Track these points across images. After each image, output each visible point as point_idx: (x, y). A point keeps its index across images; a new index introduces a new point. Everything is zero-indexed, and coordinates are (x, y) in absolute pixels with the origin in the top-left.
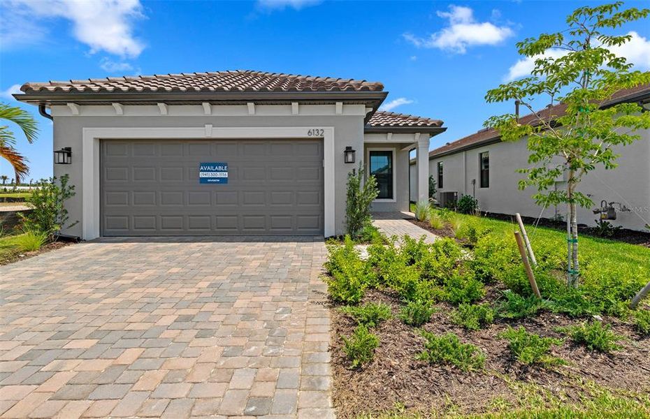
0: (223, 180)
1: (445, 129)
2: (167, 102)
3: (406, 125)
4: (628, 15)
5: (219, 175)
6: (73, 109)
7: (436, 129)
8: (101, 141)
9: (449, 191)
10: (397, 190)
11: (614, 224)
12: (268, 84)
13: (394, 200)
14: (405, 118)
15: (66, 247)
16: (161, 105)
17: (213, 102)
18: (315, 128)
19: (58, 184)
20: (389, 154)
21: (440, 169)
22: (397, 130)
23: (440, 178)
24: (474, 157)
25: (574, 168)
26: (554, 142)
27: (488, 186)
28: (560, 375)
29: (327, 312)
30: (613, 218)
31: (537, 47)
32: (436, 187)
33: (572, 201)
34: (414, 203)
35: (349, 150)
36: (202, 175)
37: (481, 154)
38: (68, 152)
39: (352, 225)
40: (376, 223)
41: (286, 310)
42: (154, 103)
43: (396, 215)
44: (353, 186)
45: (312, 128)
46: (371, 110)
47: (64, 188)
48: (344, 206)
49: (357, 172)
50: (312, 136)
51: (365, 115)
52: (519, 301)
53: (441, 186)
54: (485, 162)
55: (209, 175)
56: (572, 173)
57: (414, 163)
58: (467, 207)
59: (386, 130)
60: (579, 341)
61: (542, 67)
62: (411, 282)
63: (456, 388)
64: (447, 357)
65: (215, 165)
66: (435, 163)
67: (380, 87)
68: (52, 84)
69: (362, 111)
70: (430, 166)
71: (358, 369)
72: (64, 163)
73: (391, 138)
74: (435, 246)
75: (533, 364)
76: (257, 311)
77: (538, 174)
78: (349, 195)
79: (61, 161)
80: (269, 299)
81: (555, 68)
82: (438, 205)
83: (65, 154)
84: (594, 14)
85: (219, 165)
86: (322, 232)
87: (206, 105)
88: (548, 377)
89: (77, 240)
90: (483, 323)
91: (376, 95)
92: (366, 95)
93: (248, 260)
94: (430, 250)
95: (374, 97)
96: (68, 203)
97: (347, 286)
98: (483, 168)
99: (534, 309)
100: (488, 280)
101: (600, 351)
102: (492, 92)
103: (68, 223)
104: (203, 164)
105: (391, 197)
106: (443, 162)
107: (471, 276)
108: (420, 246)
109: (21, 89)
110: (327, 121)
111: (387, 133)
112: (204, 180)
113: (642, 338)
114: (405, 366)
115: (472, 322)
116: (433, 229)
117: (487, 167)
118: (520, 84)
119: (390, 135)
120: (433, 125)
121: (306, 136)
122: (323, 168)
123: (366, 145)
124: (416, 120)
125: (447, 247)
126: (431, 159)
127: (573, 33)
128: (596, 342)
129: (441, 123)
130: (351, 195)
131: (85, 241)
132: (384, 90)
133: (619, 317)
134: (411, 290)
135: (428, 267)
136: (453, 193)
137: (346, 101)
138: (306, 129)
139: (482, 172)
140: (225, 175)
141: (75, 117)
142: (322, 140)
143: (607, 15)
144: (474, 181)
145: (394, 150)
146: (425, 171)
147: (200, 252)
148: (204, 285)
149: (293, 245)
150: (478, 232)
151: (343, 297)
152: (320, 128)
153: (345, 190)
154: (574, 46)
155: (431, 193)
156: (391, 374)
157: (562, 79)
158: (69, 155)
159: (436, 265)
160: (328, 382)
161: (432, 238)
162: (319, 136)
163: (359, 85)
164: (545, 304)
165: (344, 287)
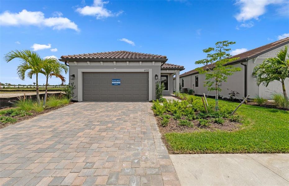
0: (119, 84)
1: (184, 69)
2: (103, 62)
3: (173, 67)
4: (230, 43)
5: (118, 83)
6: (75, 63)
7: (182, 69)
8: (83, 73)
9: (186, 88)
10: (169, 87)
11: (234, 97)
12: (132, 56)
13: (168, 91)
14: (172, 65)
15: (75, 103)
16: (102, 63)
17: (116, 62)
18: (146, 69)
19: (71, 85)
20: (167, 76)
21: (183, 81)
22: (170, 69)
23: (183, 84)
24: (194, 77)
25: (217, 81)
26: (211, 75)
27: (198, 86)
28: (210, 128)
29: (154, 117)
30: (234, 96)
31: (208, 51)
32: (182, 86)
33: (217, 90)
34: (175, 92)
35: (156, 76)
36: (113, 83)
37: (196, 76)
38: (74, 76)
39: (157, 97)
40: (164, 97)
41: (143, 117)
42: (99, 62)
43: (169, 95)
44: (157, 86)
45: (145, 69)
46: (163, 64)
47: (72, 86)
48: (155, 92)
49: (158, 82)
50: (146, 71)
51: (161, 65)
52: (202, 114)
53: (183, 86)
54: (197, 79)
55: (115, 83)
56: (217, 82)
57: (175, 79)
58: (191, 93)
59: (166, 69)
60: (216, 122)
61: (209, 56)
62: (175, 110)
63: (186, 130)
64: (185, 124)
65: (116, 80)
66: (181, 79)
67: (166, 57)
68: (69, 56)
69: (160, 64)
70: (180, 80)
71: (164, 126)
72: (73, 79)
73: (168, 72)
74: (182, 102)
75: (204, 126)
76: (136, 117)
77: (208, 83)
78: (156, 89)
79: (72, 78)
80: (139, 115)
81: (212, 56)
82: (182, 92)
83: (73, 76)
84: (222, 43)
85: (117, 80)
86: (148, 100)
87: (115, 62)
88: (207, 128)
89: (77, 101)
90: (194, 119)
91: (164, 60)
92: (161, 60)
93: (129, 107)
94: (180, 103)
95: (163, 60)
96: (74, 91)
97: (159, 111)
98: (197, 80)
99: (206, 116)
100: (196, 111)
101: (220, 124)
102: (197, 62)
103: (74, 97)
104: (113, 80)
105: (168, 90)
106: (184, 79)
107: (191, 109)
108: (177, 102)
109: (61, 58)
110: (150, 67)
111: (166, 70)
112: (113, 84)
113: (231, 122)
114: (175, 126)
115: (191, 118)
116: (181, 99)
117: (198, 80)
118: (204, 60)
119: (167, 70)
120: (181, 68)
121: (144, 71)
122: (149, 81)
123: (161, 73)
124: (175, 66)
125: (185, 103)
126: (180, 78)
127: (217, 47)
128: (219, 122)
129: (183, 67)
130: (157, 88)
131: (79, 102)
132: (167, 58)
133: (227, 118)
134: (175, 112)
135: (180, 107)
136: (187, 89)
137: (156, 61)
138: (144, 69)
139: (196, 82)
140: (120, 83)
141: (76, 66)
142: (148, 72)
143: (225, 43)
144: (194, 85)
145: (168, 75)
146: (178, 81)
147: (114, 104)
148: (120, 112)
149: (141, 103)
150: (194, 99)
151: (158, 114)
152: (148, 69)
153: (155, 87)
154: (217, 51)
155: (180, 88)
156: (172, 127)
157: (214, 59)
158: (74, 77)
159: (182, 107)
160: (158, 129)
161: (180, 101)
162: (147, 71)
163: (159, 57)
164: (208, 115)
165: (158, 112)
